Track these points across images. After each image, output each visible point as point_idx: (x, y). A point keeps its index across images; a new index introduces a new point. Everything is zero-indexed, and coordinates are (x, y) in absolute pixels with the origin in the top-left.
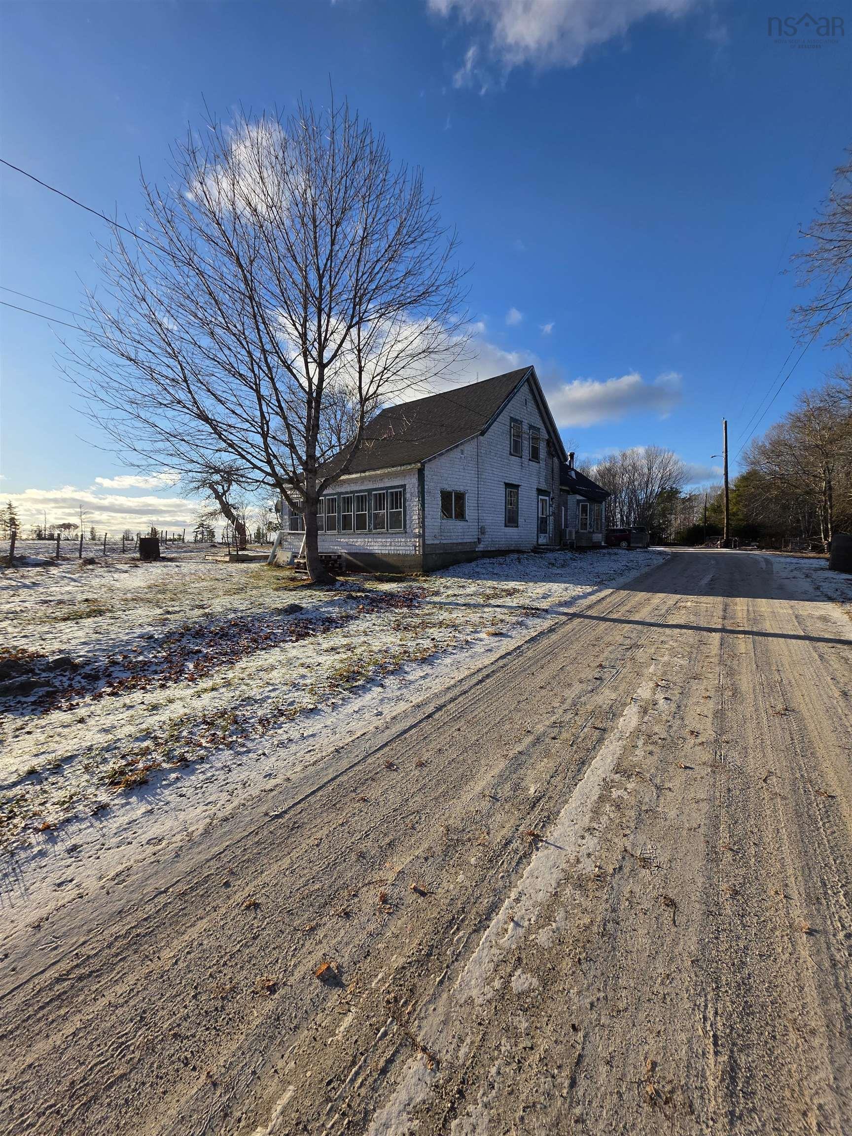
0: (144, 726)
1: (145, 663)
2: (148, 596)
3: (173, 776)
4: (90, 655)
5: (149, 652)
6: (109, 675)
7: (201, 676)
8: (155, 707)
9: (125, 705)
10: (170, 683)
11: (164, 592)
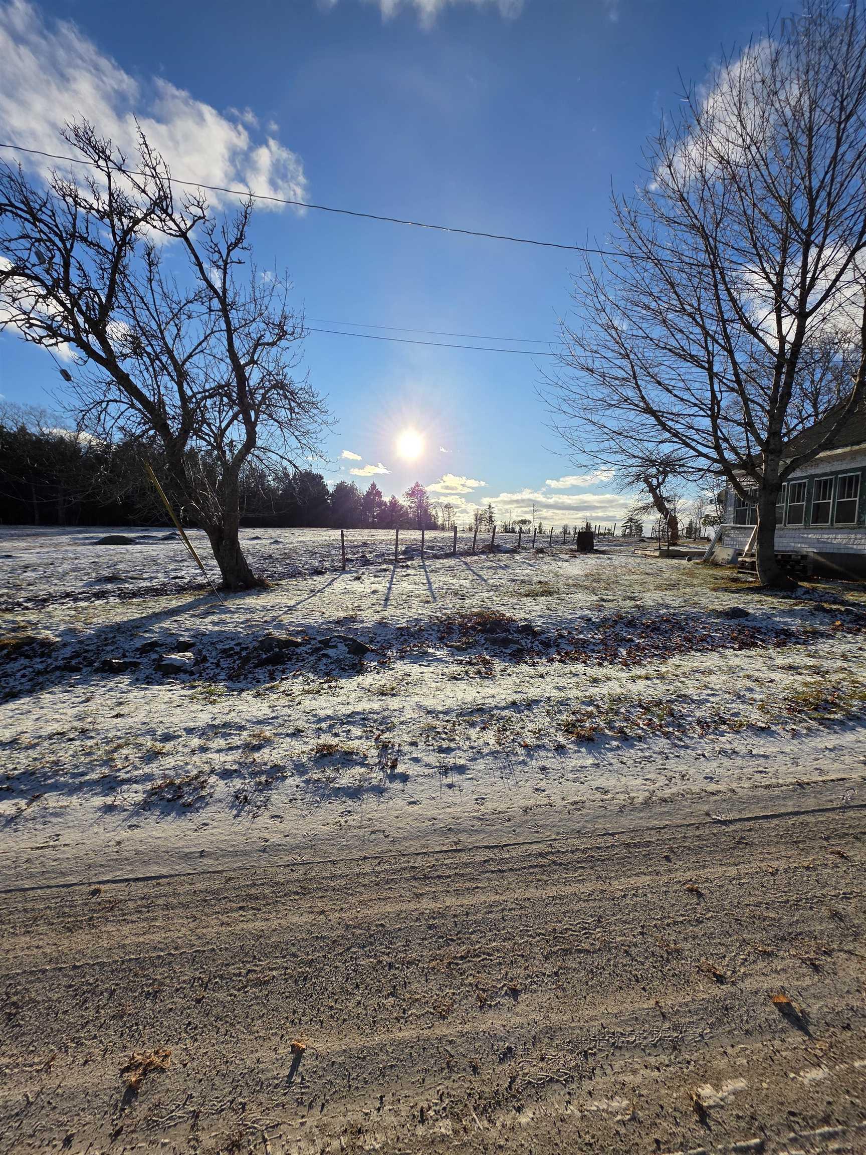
0: (588, 693)
1: (585, 641)
2: (585, 583)
3: (615, 743)
4: (545, 626)
5: (588, 633)
6: (558, 646)
7: (634, 663)
8: (595, 681)
9: (571, 673)
10: (606, 663)
11: (598, 581)
